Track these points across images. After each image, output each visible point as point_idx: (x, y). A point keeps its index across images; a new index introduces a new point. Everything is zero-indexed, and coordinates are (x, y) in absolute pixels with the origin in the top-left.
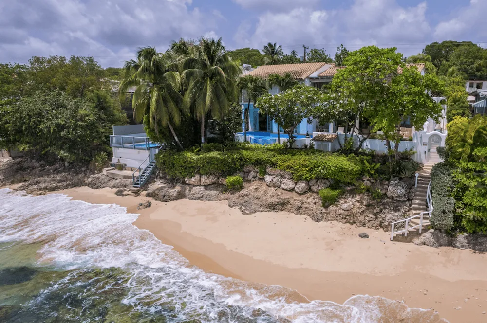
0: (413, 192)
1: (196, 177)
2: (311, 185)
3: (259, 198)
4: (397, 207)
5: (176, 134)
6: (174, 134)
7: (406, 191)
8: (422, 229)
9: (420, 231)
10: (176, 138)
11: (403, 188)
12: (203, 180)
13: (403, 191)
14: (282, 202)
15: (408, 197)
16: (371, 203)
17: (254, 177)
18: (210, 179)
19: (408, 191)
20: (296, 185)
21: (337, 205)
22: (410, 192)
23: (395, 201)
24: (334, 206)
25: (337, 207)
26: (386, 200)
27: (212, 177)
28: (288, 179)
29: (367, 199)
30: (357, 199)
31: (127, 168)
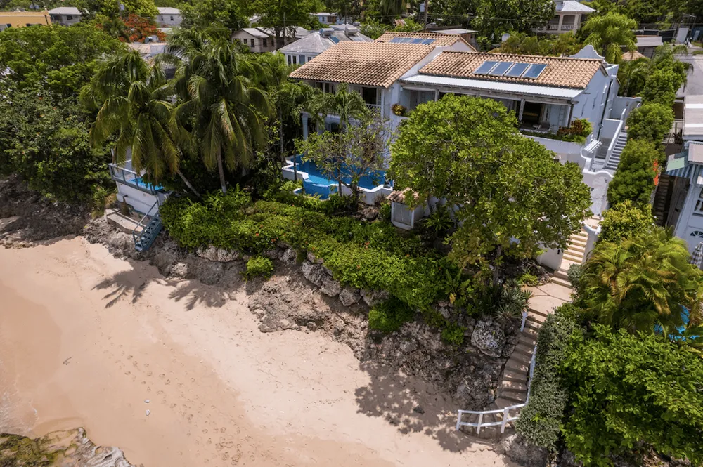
0: (512, 345)
1: (211, 250)
2: (362, 295)
3: (289, 302)
4: (481, 368)
5: (187, 178)
6: (184, 179)
7: (498, 343)
8: (506, 428)
9: (502, 431)
10: (187, 183)
11: (496, 337)
12: (220, 256)
13: (495, 343)
14: (317, 317)
15: (502, 352)
16: (443, 348)
17: (291, 259)
18: (230, 255)
19: (504, 343)
20: (342, 290)
21: (395, 337)
22: (507, 343)
23: (481, 356)
24: (391, 339)
25: (394, 343)
26: (469, 349)
27: (232, 252)
28: (332, 280)
29: (439, 341)
30: (424, 335)
31: (133, 213)
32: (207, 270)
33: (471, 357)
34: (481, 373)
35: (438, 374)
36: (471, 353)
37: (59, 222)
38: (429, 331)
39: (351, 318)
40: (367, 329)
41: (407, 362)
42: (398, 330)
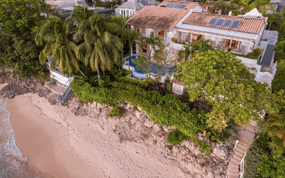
0: (231, 154)
1: (94, 103)
2: (163, 128)
4: (218, 164)
6: (81, 72)
7: (226, 154)
10: (82, 74)
11: (225, 152)
12: (98, 106)
13: (224, 154)
15: (227, 158)
16: (201, 154)
17: (130, 108)
18: (103, 106)
19: (228, 153)
20: (154, 125)
21: (178, 147)
22: (229, 153)
23: (217, 158)
24: (177, 148)
25: (178, 150)
26: (212, 155)
27: (104, 105)
28: (150, 120)
29: (199, 151)
30: (192, 147)
31: (58, 83)
32: (93, 112)
33: (213, 159)
34: (218, 167)
35: (199, 165)
36: (213, 157)
37: (25, 87)
38: (194, 146)
39: (158, 138)
40: (166, 143)
41: (184, 159)
42: (179, 144)
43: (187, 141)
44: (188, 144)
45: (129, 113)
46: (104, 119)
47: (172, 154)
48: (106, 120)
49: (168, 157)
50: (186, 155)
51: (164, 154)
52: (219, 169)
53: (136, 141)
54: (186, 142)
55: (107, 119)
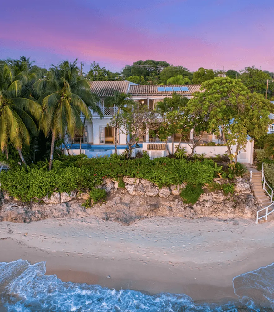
1: (56, 195)
6: (21, 154)
10: (22, 158)
12: (64, 197)
15: (251, 189)
17: (113, 188)
20: (159, 191)
23: (243, 194)
24: (198, 205)
25: (200, 206)
28: (152, 187)
29: (223, 195)
30: (214, 196)
35: (231, 209)
38: (215, 194)
39: (172, 203)
40: (182, 205)
41: (213, 211)
42: (198, 200)
43: (205, 193)
44: (208, 196)
45: (114, 194)
46: (80, 213)
47: (196, 213)
48: (84, 214)
49: (195, 217)
50: (212, 206)
51: (189, 216)
52: (252, 201)
53: (146, 217)
54: (204, 195)
55: (85, 211)
